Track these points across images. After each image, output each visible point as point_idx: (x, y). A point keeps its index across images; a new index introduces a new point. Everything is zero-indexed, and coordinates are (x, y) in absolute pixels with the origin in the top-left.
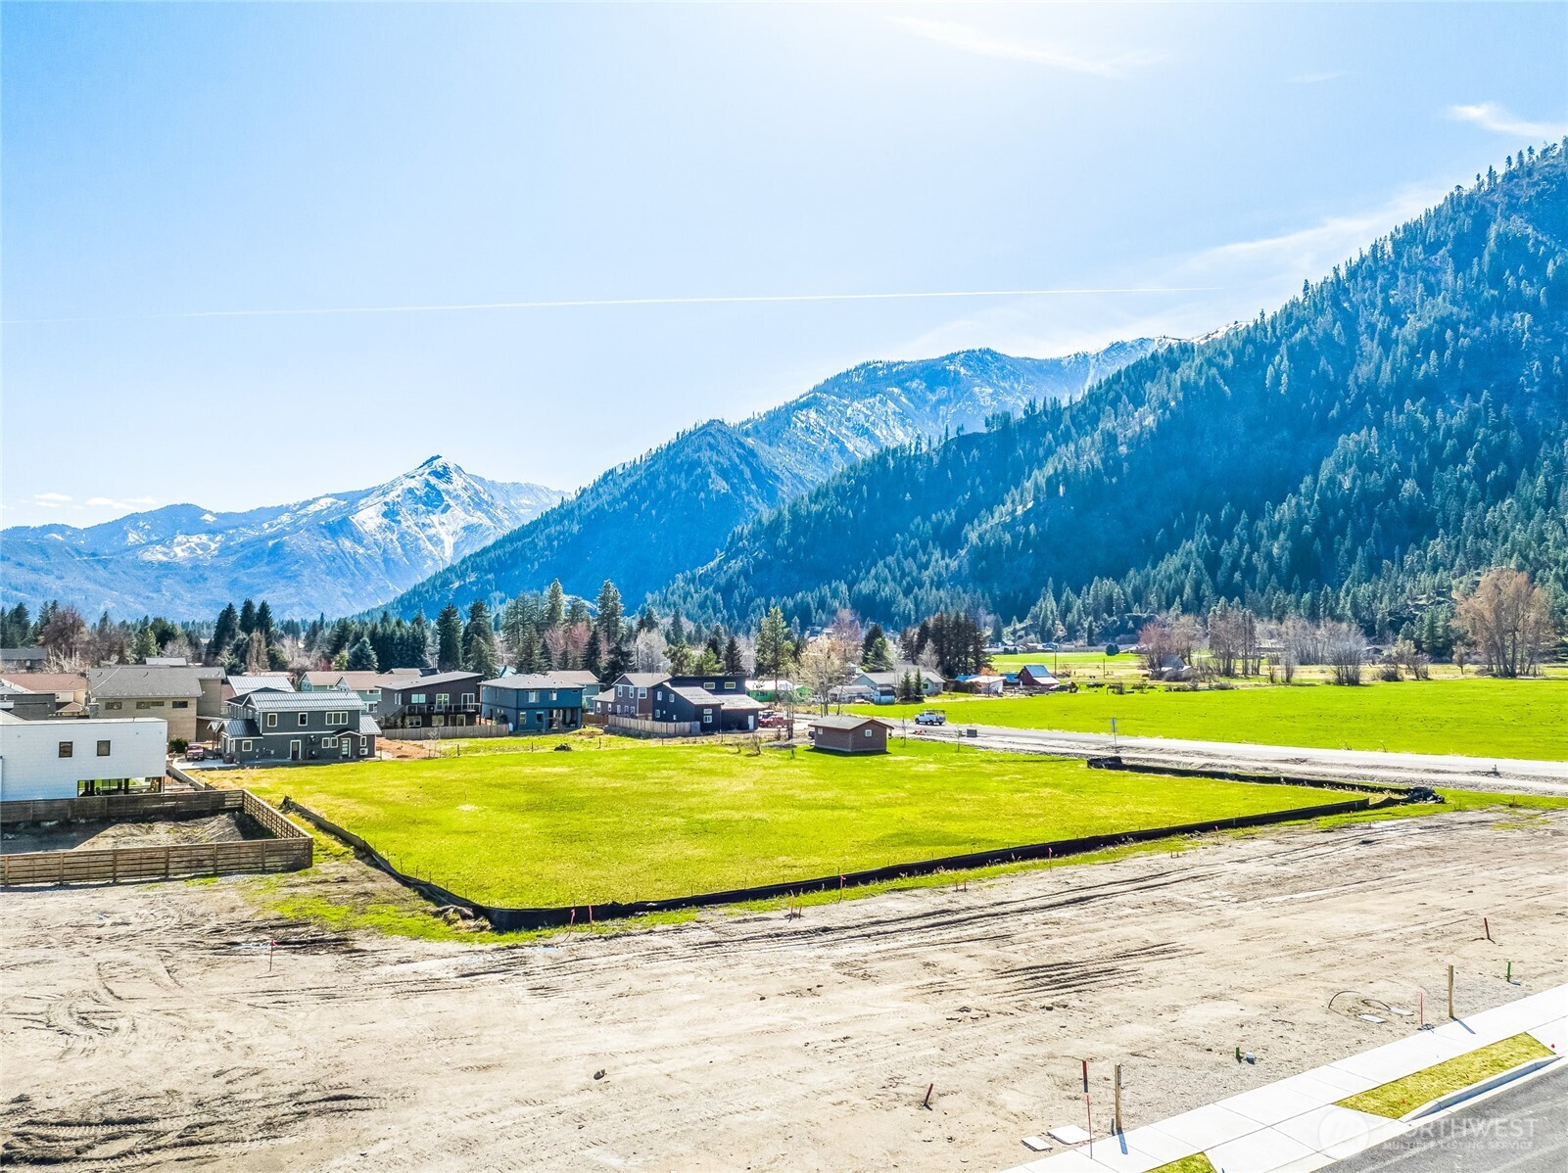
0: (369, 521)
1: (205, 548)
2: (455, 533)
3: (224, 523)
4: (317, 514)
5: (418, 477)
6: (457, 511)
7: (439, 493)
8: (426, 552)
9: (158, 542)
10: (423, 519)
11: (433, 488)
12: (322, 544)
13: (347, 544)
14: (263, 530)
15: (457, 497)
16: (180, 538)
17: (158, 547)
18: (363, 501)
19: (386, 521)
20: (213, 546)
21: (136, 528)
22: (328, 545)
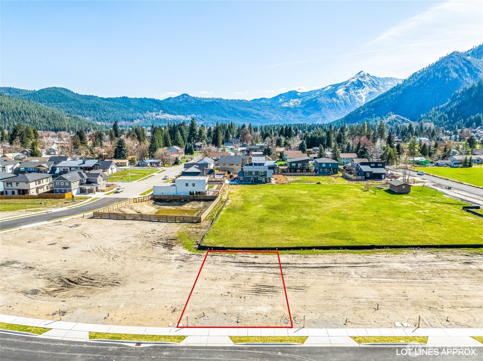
0: (340, 93)
1: (297, 102)
2: (366, 95)
3: (303, 95)
4: (326, 91)
5: (355, 78)
6: (367, 88)
7: (361, 83)
8: (357, 101)
9: (286, 101)
10: (357, 91)
11: (360, 81)
13: (334, 100)
14: (312, 97)
15: (368, 83)
16: (292, 100)
17: (286, 103)
18: (339, 87)
19: (346, 92)
20: (300, 102)
21: (281, 98)
22: (329, 100)
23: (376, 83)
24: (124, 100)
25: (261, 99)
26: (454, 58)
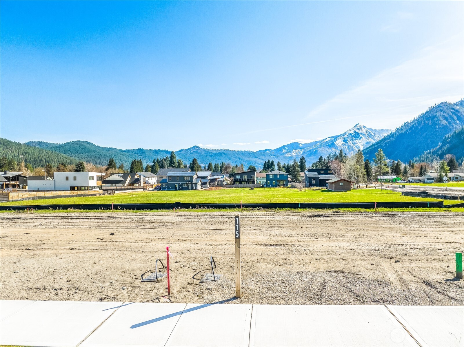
0: (339, 143)
1: (299, 153)
2: (363, 145)
3: (305, 146)
4: (326, 142)
5: (352, 130)
6: (364, 138)
7: (358, 134)
8: (355, 150)
9: (289, 152)
10: (354, 142)
12: (327, 150)
13: (334, 149)
14: (313, 147)
15: (364, 134)
16: (294, 151)
17: (289, 153)
18: (338, 138)
19: (344, 143)
20: (301, 152)
21: (285, 149)
22: (329, 150)
23: (372, 134)
24: (140, 152)
25: (266, 150)
26: (442, 107)
